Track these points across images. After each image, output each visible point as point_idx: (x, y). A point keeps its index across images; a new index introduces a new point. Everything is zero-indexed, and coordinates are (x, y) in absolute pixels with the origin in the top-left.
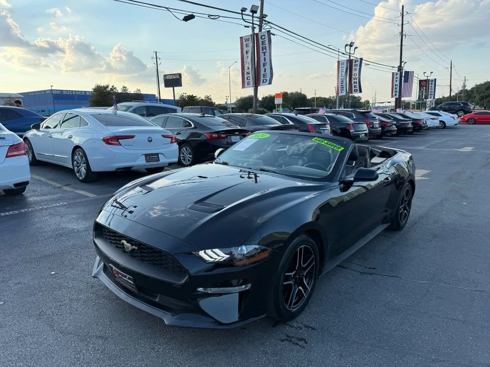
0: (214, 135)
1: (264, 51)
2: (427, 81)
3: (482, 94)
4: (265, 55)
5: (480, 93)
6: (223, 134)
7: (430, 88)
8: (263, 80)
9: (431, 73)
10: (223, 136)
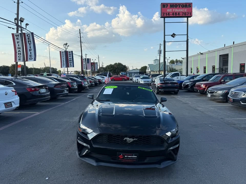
0: (33, 89)
1: (30, 43)
2: (94, 63)
3: (110, 69)
4: (30, 45)
5: (109, 69)
6: (37, 88)
7: (95, 66)
8: (30, 58)
9: (95, 60)
10: (37, 89)
